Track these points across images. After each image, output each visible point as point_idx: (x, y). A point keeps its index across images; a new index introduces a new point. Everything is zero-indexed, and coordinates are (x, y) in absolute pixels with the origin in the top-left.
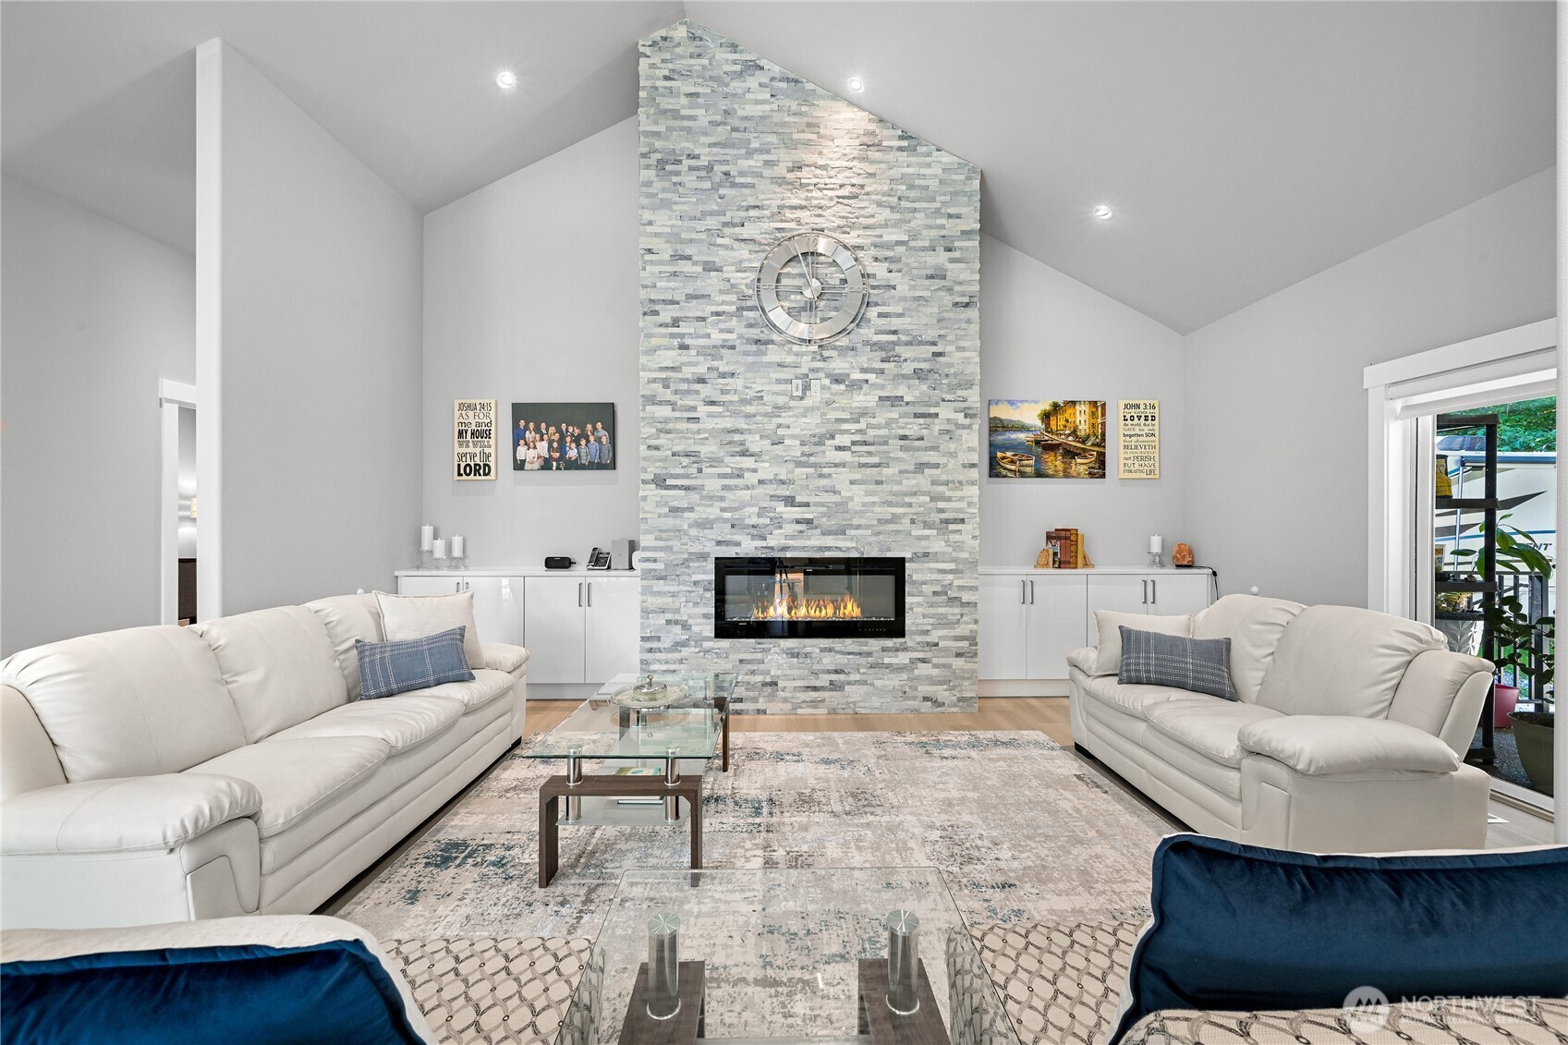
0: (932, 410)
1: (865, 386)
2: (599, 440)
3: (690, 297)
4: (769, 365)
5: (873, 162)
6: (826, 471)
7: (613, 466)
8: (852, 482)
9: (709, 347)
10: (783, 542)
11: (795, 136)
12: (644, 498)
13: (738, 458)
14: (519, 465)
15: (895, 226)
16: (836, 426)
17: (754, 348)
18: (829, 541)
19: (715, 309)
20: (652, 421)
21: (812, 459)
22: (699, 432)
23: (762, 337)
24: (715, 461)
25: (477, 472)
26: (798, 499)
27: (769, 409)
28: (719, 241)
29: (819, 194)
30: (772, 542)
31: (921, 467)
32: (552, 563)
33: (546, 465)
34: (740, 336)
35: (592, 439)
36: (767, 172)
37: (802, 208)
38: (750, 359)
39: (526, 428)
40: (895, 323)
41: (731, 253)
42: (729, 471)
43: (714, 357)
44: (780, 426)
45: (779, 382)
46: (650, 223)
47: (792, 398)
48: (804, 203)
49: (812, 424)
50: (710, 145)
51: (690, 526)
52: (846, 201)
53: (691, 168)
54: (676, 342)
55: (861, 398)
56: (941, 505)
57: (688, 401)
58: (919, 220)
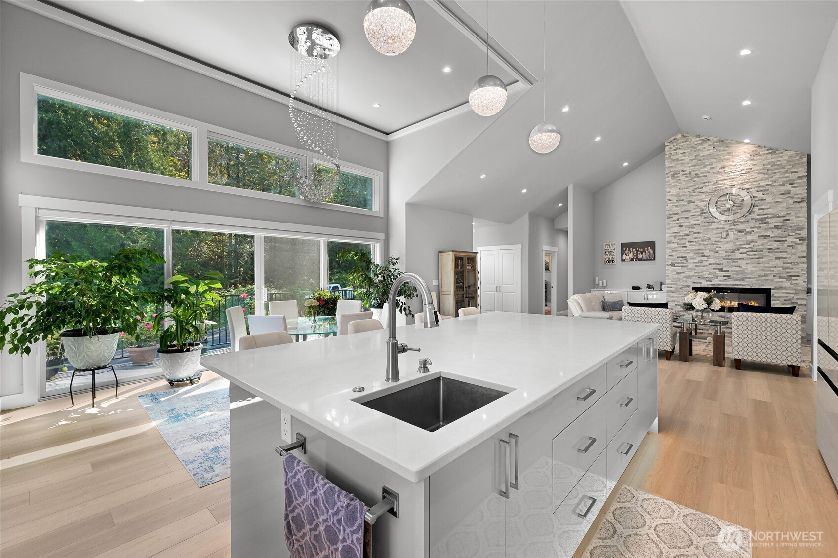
0: (784, 239)
1: (753, 233)
2: (649, 252)
3: (683, 212)
4: (712, 229)
5: (755, 160)
6: (735, 260)
7: (654, 259)
8: (747, 264)
9: (690, 226)
10: (719, 283)
11: (722, 158)
12: (668, 270)
13: (701, 258)
14: (623, 260)
15: (766, 179)
16: (740, 246)
17: (707, 224)
18: (737, 282)
19: (692, 214)
20: (670, 248)
21: (730, 257)
22: (686, 250)
23: (710, 221)
24: (692, 259)
25: (610, 262)
26: (724, 269)
27: (713, 242)
28: (694, 194)
29: (733, 174)
30: (713, 282)
31: (778, 258)
32: (634, 288)
33: (632, 260)
34: (701, 221)
35: (647, 252)
36: (711, 171)
37: (725, 179)
38: (705, 228)
39: (626, 250)
40: (766, 211)
41: (698, 197)
42: (698, 261)
43: (692, 228)
44: (717, 247)
45: (717, 234)
46: (669, 192)
47: (722, 238)
48: (726, 178)
49: (730, 246)
50: (690, 167)
51: (683, 278)
52: (744, 175)
53: (683, 174)
54: (678, 225)
55: (751, 237)
56: (787, 271)
57: (683, 242)
58: (777, 176)
